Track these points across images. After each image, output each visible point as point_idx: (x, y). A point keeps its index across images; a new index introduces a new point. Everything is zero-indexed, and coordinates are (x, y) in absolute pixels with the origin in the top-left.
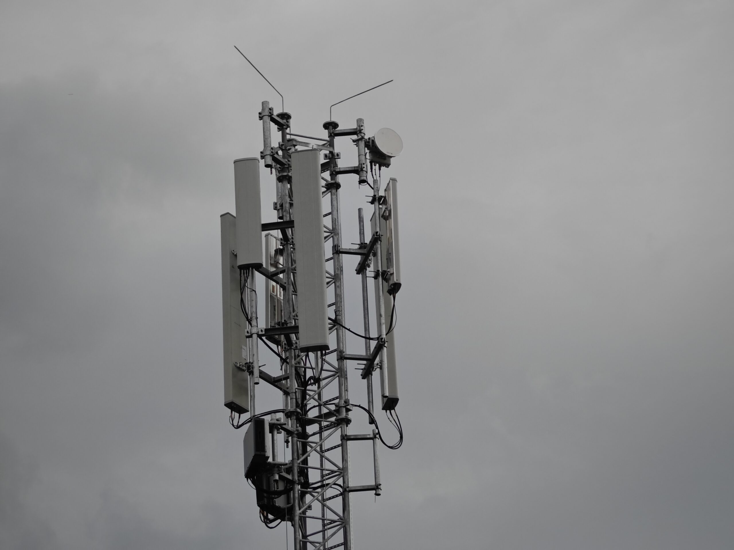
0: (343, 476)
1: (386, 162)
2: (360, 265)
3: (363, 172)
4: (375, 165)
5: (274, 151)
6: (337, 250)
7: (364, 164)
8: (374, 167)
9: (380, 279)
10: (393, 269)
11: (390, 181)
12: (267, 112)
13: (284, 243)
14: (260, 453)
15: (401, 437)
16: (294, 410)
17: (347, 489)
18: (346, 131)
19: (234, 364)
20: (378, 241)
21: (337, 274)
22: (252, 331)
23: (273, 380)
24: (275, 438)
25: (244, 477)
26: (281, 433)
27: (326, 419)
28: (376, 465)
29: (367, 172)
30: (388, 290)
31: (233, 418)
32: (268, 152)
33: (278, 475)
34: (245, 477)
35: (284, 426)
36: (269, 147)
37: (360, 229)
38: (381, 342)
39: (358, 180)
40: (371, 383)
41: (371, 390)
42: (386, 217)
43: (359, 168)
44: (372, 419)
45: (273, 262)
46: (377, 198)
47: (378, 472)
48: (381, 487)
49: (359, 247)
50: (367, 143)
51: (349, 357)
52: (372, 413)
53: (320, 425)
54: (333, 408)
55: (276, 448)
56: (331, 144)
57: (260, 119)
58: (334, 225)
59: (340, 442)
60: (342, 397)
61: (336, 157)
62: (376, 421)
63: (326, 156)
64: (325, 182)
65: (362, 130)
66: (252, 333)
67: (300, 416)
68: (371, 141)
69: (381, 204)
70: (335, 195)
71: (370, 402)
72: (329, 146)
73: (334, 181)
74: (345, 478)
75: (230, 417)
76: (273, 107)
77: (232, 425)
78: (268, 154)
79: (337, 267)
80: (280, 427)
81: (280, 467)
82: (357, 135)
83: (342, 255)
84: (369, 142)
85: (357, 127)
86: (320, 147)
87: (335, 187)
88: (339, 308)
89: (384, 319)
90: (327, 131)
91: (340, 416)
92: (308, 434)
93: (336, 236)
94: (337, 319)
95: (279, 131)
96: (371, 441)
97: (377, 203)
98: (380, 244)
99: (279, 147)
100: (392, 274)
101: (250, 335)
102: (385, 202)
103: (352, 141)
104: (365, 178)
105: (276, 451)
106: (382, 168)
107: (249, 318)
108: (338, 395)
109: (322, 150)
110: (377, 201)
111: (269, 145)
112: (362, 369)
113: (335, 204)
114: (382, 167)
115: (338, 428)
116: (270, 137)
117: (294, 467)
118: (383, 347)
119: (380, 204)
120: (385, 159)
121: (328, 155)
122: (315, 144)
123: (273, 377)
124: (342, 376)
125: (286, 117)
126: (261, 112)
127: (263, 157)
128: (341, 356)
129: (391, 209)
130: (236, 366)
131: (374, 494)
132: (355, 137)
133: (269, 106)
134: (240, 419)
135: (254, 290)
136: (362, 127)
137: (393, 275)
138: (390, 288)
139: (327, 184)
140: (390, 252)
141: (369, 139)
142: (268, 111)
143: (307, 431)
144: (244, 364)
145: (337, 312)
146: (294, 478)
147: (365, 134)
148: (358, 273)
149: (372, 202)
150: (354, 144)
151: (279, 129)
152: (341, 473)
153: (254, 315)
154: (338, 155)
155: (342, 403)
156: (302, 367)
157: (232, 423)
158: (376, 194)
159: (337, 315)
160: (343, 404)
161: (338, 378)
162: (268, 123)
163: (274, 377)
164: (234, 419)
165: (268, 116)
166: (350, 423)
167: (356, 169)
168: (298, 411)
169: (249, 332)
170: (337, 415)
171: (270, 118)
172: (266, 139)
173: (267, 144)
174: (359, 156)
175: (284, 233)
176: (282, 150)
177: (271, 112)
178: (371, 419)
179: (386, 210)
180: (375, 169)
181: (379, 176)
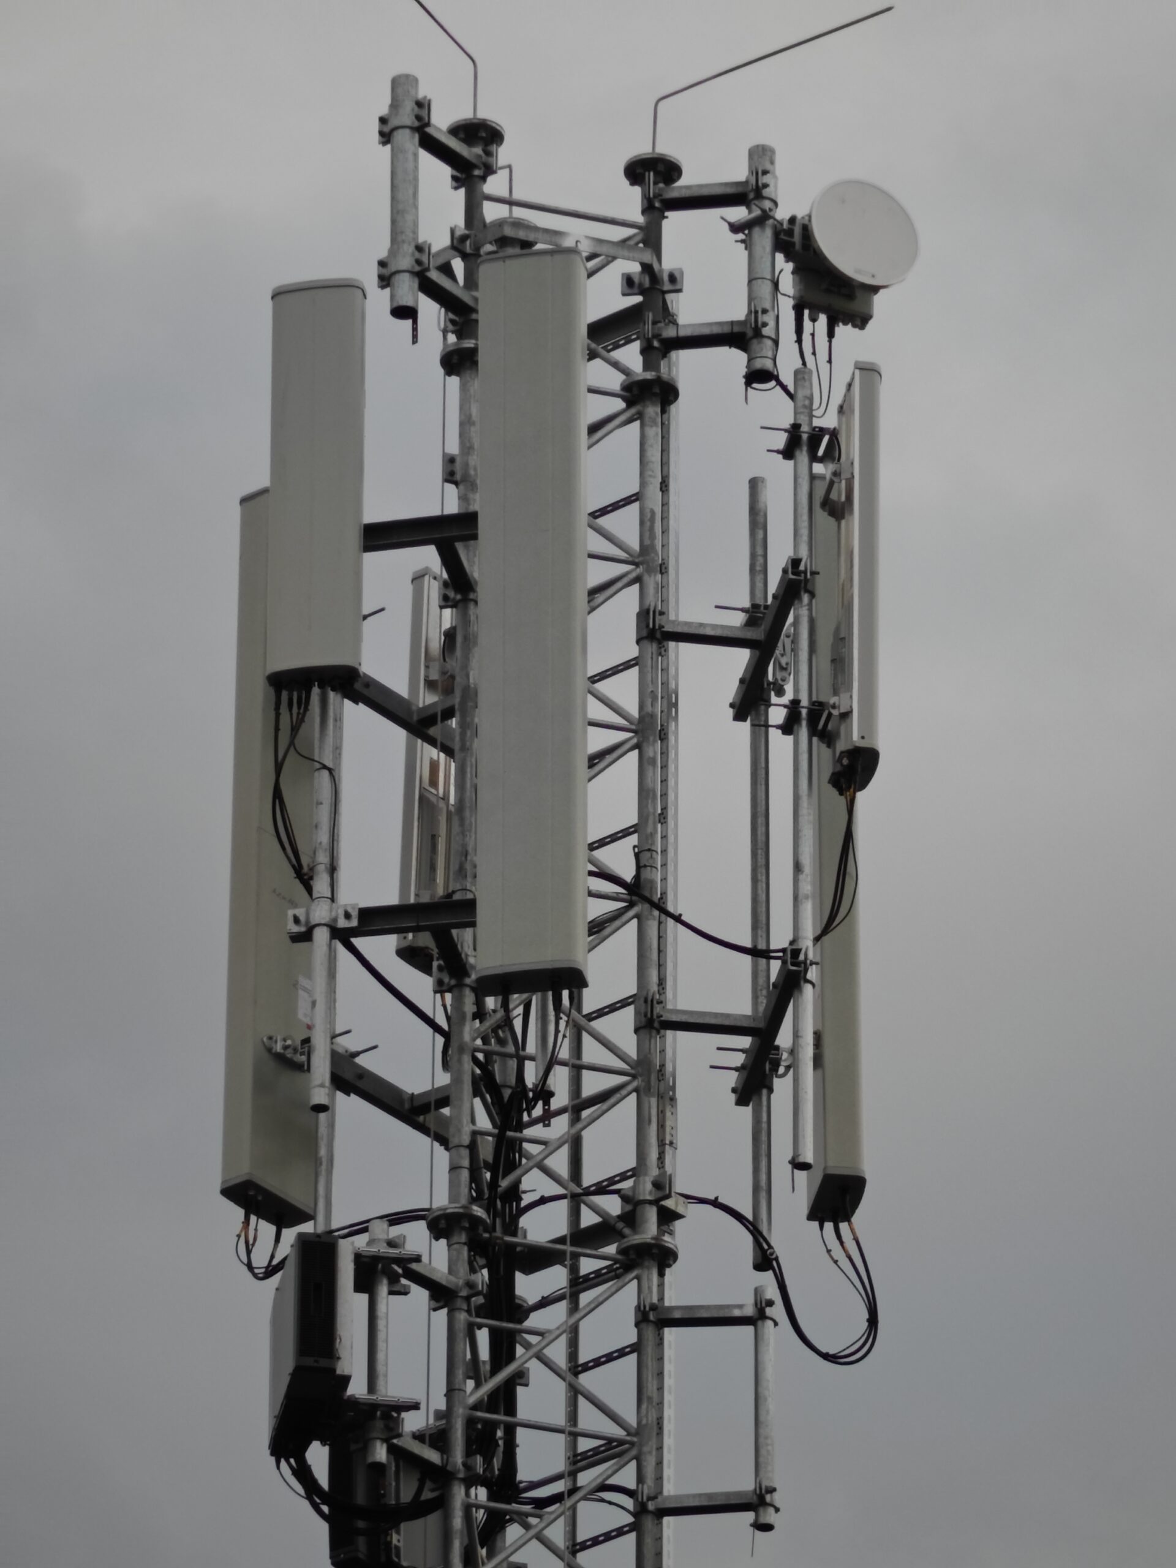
0: (638, 1458)
1: (856, 306)
2: (744, 686)
3: (759, 343)
4: (814, 320)
5: (425, 259)
6: (651, 626)
7: (765, 311)
8: (811, 323)
9: (803, 731)
10: (851, 697)
11: (853, 374)
12: (406, 117)
13: (454, 599)
14: (316, 1361)
15: (873, 1321)
16: (461, 1210)
17: (651, 1506)
18: (705, 192)
19: (263, 1042)
20: (802, 593)
21: (648, 714)
22: (311, 916)
23: (407, 1106)
24: (381, 1308)
25: (268, 1452)
26: (406, 1293)
27: (596, 1249)
28: (762, 1418)
29: (776, 342)
30: (833, 774)
31: (251, 1242)
32: (406, 262)
33: (385, 1446)
34: (272, 1454)
35: (414, 1266)
36: (409, 244)
37: (753, 556)
38: (793, 964)
39: (744, 371)
40: (765, 1118)
41: (764, 1147)
42: (837, 510)
43: (748, 326)
44: (764, 1251)
45: (434, 676)
46: (805, 437)
47: (767, 1445)
48: (777, 1498)
49: (746, 618)
50: (782, 237)
51: (678, 1019)
52: (765, 1233)
53: (574, 1269)
54: (612, 1205)
55: (381, 1345)
56: (651, 237)
57: (384, 140)
58: (647, 534)
59: (632, 1337)
60: (645, 1165)
61: (667, 286)
62: (777, 1259)
63: (629, 281)
64: (622, 377)
65: (766, 186)
66: (313, 922)
67: (486, 1231)
68: (797, 230)
69: (820, 460)
70: (657, 426)
71: (762, 1189)
72: (641, 245)
73: (653, 373)
74: (645, 1464)
75: (239, 1236)
76: (428, 98)
77: (245, 1268)
78: (404, 268)
79: (650, 690)
80: (400, 1271)
81: (395, 1415)
82: (748, 207)
83: (677, 647)
84: (790, 233)
85: (747, 177)
86: (612, 251)
87: (655, 394)
88: (650, 842)
89: (809, 879)
90: (637, 190)
91: (636, 1237)
92: (525, 1301)
93: (650, 576)
94: (642, 879)
95: (456, 188)
96: (749, 1330)
97: (803, 456)
98: (810, 604)
99: (453, 247)
100: (846, 715)
101: (303, 929)
102: (833, 453)
103: (726, 227)
104: (768, 364)
105: (380, 1356)
106: (841, 330)
107: (305, 869)
108: (632, 1164)
109: (614, 258)
110: (805, 448)
111: (411, 235)
112: (736, 1069)
113: (653, 459)
114: (841, 324)
115: (627, 1280)
116: (416, 207)
117: (453, 1421)
118: (802, 983)
119: (814, 458)
120: (851, 297)
121: (636, 280)
122: (587, 237)
123: (410, 1092)
124: (650, 1090)
125: (484, 135)
126: (387, 115)
127: (385, 281)
128: (649, 1015)
129: (853, 477)
130: (269, 1050)
131: (751, 1525)
132: (739, 213)
133: (417, 93)
134: (280, 1245)
135: (325, 767)
136: (765, 177)
137: (848, 721)
138: (839, 768)
139: (627, 383)
140: (842, 635)
141: (792, 220)
142: (413, 110)
143: (519, 1291)
144: (298, 1043)
145: (642, 855)
146: (451, 1459)
147: (776, 204)
148: (739, 716)
149: (788, 453)
150: (737, 241)
151: (458, 182)
152: (632, 1444)
153: (323, 858)
154: (673, 278)
155: (646, 1190)
156: (511, 1056)
157: (245, 1260)
158: (803, 420)
159: (642, 864)
160: (650, 1193)
161: (634, 1095)
162: (411, 157)
163: (413, 1094)
164: (253, 1245)
165: (412, 129)
166: (671, 1262)
167: (736, 329)
168: (475, 1213)
169: (302, 918)
170: (627, 1231)
171: (417, 136)
172: (398, 212)
173: (402, 233)
174: (750, 281)
175: (450, 560)
176: (464, 256)
177: (424, 113)
178: (759, 1253)
179: (836, 480)
180: (812, 332)
181: (827, 359)
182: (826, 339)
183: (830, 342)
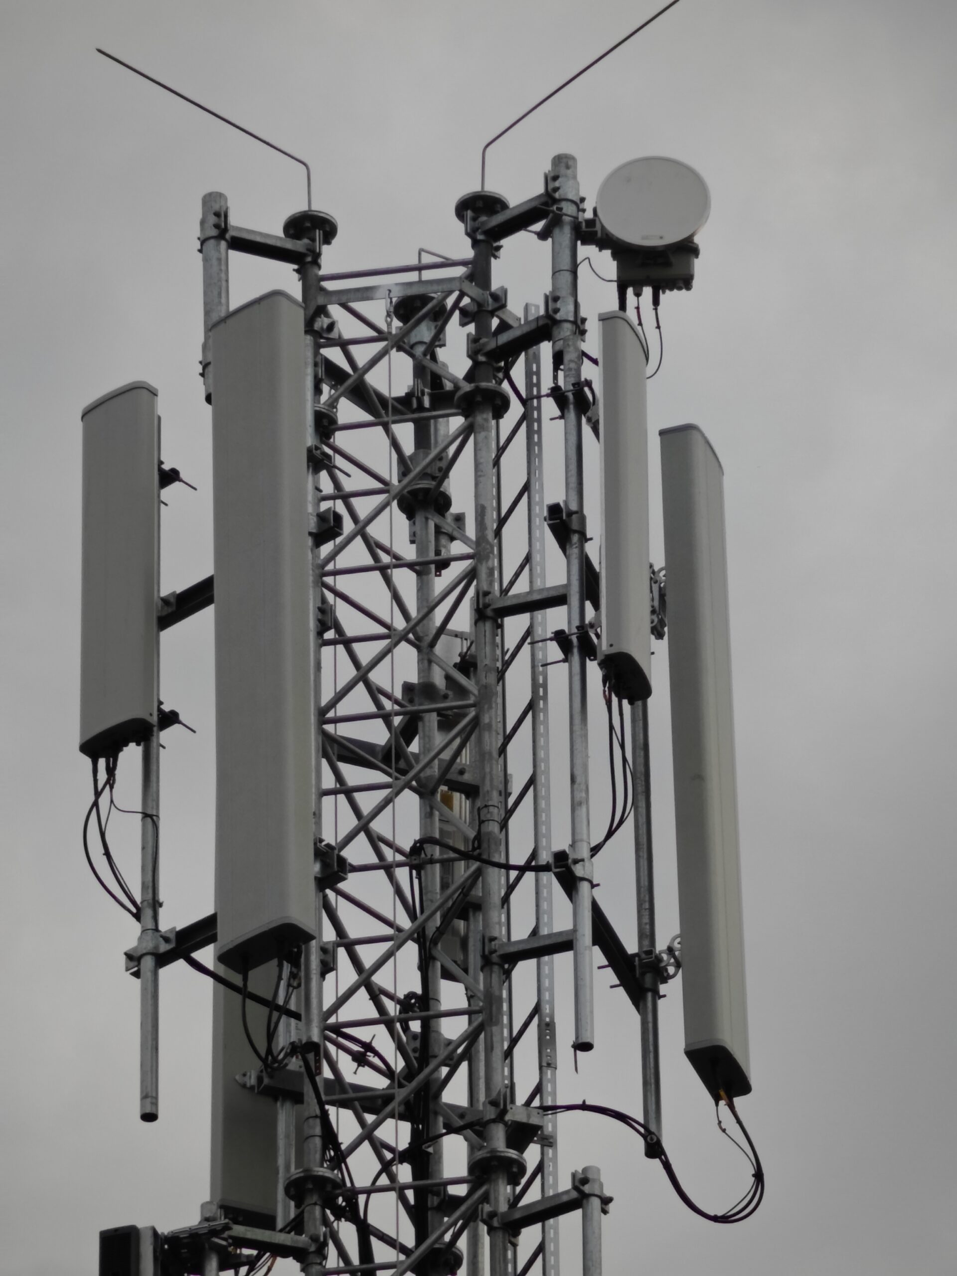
4: (638, 294)
7: (556, 299)
8: (636, 298)
12: (209, 229)
18: (522, 213)
21: (483, 686)
22: (139, 949)
43: (548, 317)
46: (570, 396)
51: (516, 950)
56: (482, 270)
58: (478, 528)
61: (492, 306)
65: (556, 190)
70: (486, 431)
71: (651, 1082)
79: (484, 664)
85: (543, 189)
87: (479, 403)
88: (487, 798)
93: (481, 564)
94: (482, 834)
101: (136, 963)
103: (536, 236)
106: (666, 296)
113: (482, 460)
114: (666, 291)
121: (470, 309)
122: (397, 284)
124: (491, 1020)
125: (309, 225)
135: (147, 815)
136: (556, 181)
142: (213, 221)
153: (146, 896)
159: (481, 820)
162: (215, 262)
165: (214, 238)
167: (541, 324)
169: (135, 954)
171: (221, 242)
174: (554, 273)
177: (221, 221)
180: (636, 306)
181: (656, 325)
182: (652, 307)
183: (656, 309)
